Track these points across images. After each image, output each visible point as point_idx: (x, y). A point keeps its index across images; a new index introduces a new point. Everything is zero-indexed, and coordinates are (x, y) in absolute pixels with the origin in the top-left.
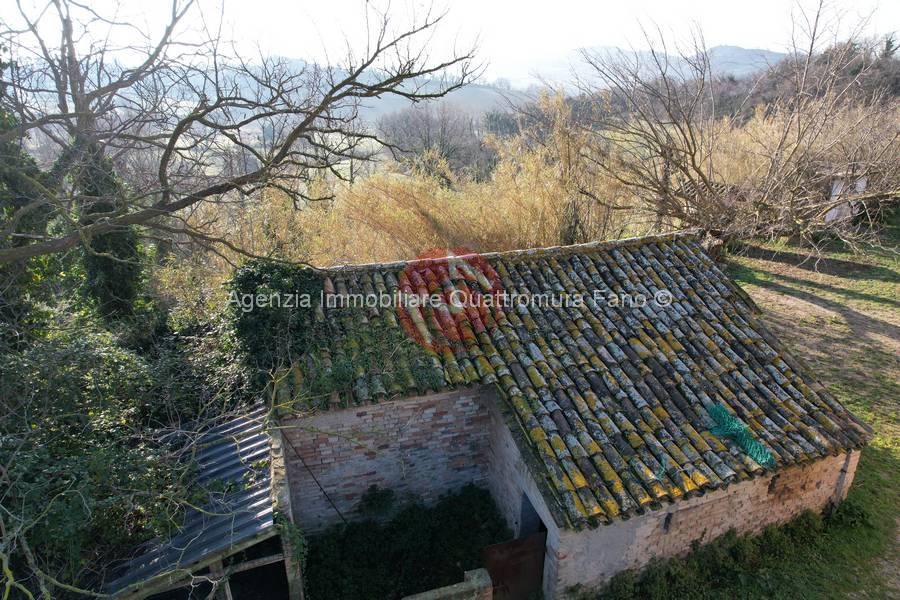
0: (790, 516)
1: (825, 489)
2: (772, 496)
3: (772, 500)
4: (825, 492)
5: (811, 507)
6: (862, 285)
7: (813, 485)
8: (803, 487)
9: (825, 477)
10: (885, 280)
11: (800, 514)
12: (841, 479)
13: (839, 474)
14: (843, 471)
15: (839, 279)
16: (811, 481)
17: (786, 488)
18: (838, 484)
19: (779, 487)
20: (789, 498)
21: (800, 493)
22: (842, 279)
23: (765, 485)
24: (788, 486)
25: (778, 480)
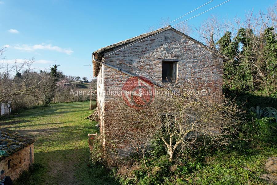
0: (19, 175)
1: (27, 161)
2: (10, 169)
3: (11, 171)
4: (27, 162)
5: (25, 170)
6: (19, 125)
7: (23, 161)
8: (20, 163)
9: (26, 157)
10: (25, 122)
11: (22, 173)
12: (31, 156)
13: (30, 155)
14: (31, 153)
15: (11, 125)
16: (22, 160)
17: (14, 164)
18: (30, 159)
19: (11, 164)
20: (16, 168)
21: (20, 165)
22: (12, 125)
23: (6, 165)
24: (15, 163)
25: (10, 162)
